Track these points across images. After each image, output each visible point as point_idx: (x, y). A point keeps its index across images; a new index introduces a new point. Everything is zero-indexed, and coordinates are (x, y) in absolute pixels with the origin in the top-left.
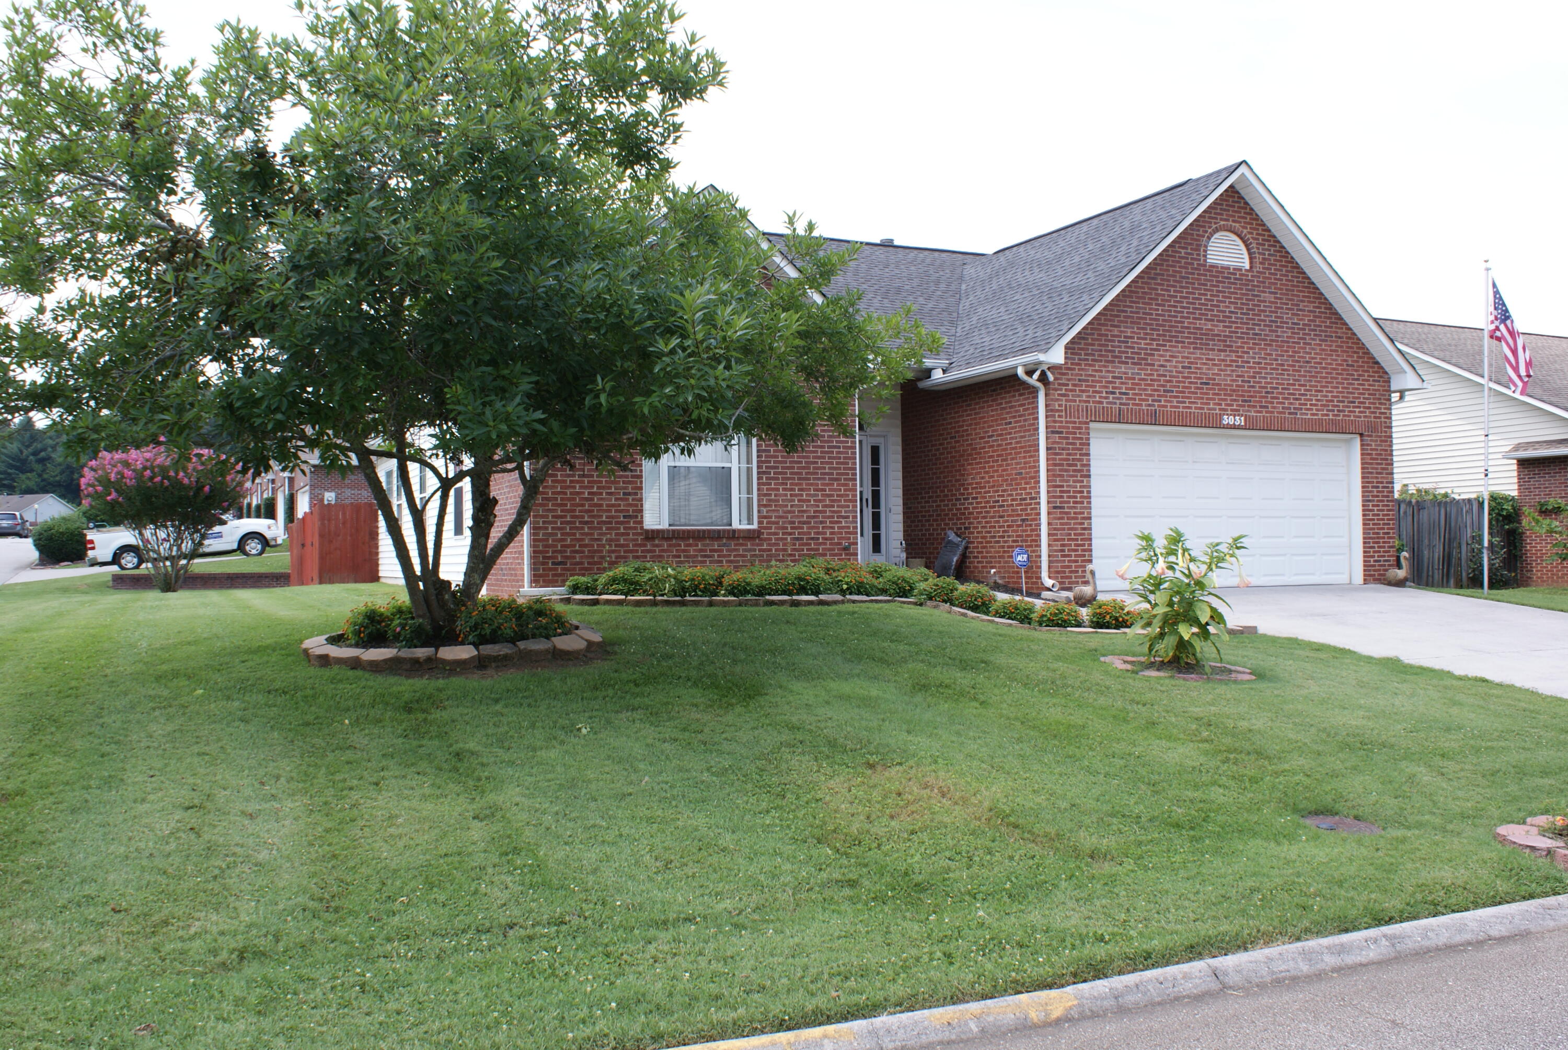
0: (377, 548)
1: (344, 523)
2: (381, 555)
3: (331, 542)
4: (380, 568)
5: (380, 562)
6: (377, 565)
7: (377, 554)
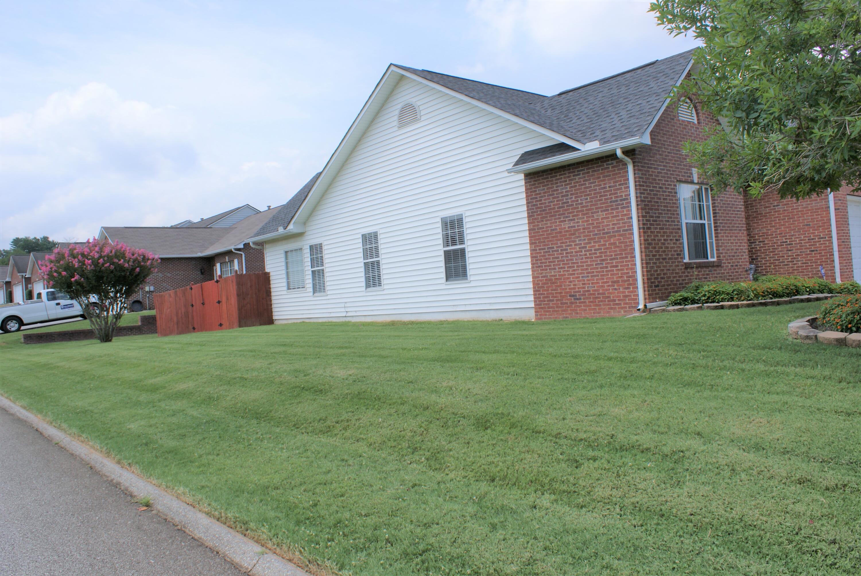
0: (271, 301)
1: (251, 287)
2: (273, 306)
3: (244, 299)
4: (274, 314)
5: (273, 310)
6: (272, 312)
7: (271, 305)
